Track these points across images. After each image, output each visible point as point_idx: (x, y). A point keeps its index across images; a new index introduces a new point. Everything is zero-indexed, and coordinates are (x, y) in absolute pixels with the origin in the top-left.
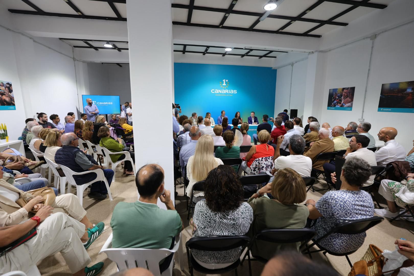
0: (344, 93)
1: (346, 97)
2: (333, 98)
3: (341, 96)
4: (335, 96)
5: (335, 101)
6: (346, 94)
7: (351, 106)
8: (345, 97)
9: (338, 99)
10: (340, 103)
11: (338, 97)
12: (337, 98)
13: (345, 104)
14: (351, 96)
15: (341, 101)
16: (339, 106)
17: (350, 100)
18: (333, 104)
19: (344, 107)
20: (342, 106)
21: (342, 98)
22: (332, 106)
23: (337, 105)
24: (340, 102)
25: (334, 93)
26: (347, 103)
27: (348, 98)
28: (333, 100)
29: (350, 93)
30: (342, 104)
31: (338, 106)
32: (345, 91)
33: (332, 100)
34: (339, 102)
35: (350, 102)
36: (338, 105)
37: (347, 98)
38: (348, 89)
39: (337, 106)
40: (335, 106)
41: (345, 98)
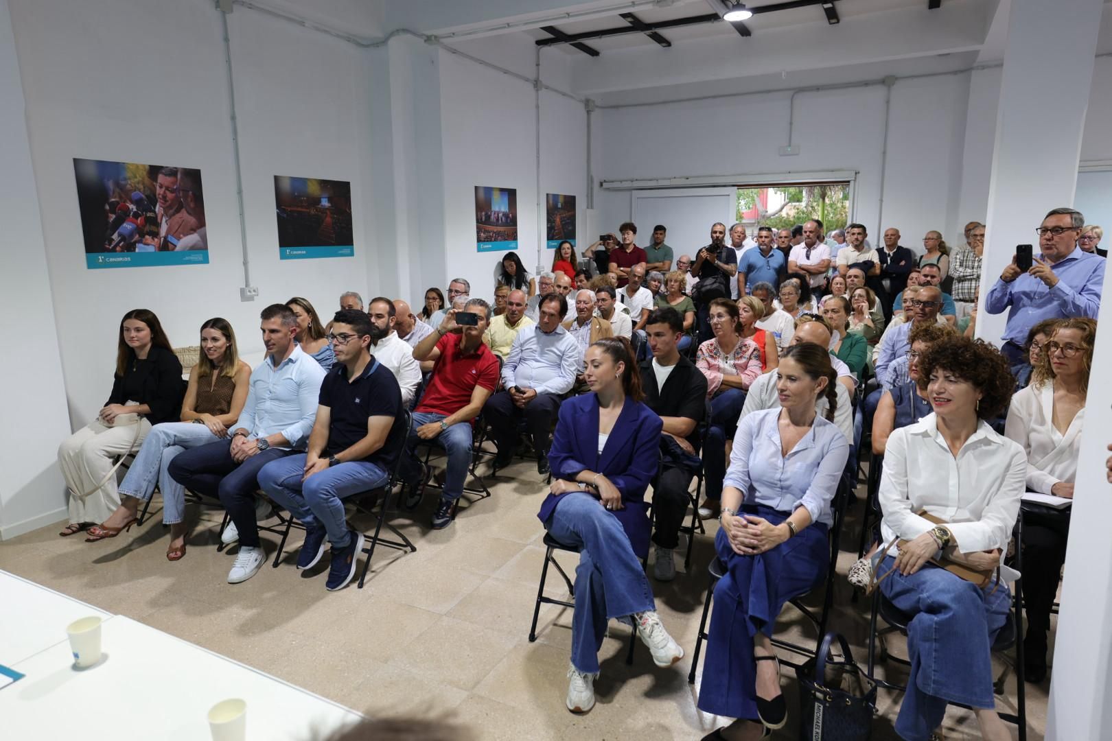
0: (159, 191)
1: (174, 208)
2: (107, 207)
3: (152, 200)
4: (121, 197)
5: (127, 226)
6: (170, 195)
7: (201, 244)
8: (170, 207)
9: (136, 215)
10: (155, 235)
11: (138, 202)
12: (132, 207)
13: (179, 239)
14: (192, 205)
15: (155, 222)
16: (151, 249)
17: (192, 220)
18: (115, 236)
19: (177, 249)
20: (165, 246)
21: (158, 209)
22: (114, 250)
23: (140, 242)
24: (153, 228)
25: (110, 185)
26: (185, 235)
27: (184, 214)
28: (112, 217)
29: (185, 191)
30: (165, 238)
31: (148, 247)
32: (161, 178)
33: (107, 217)
34: (147, 228)
35: (193, 230)
36: (148, 245)
37: (178, 211)
38: (173, 172)
39: (140, 248)
40: (129, 247)
41: (171, 212)
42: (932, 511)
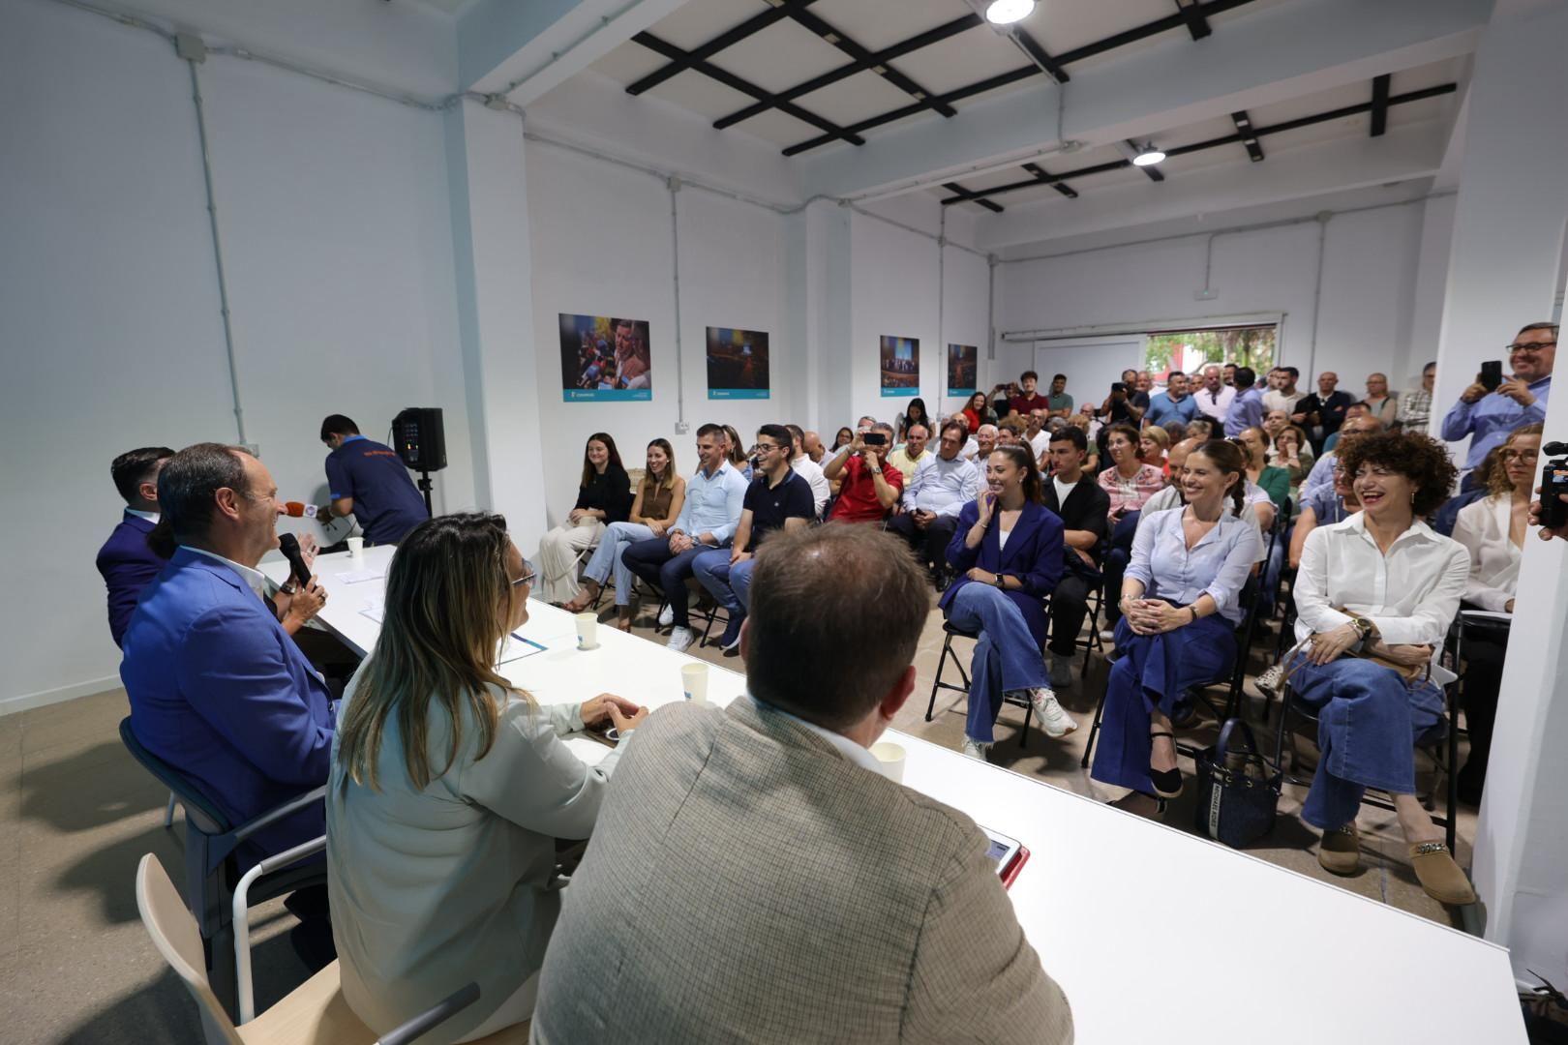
0: (618, 340)
1: (628, 353)
2: (580, 352)
3: (612, 347)
4: (590, 344)
5: (593, 368)
6: (625, 343)
7: (647, 384)
8: (625, 353)
9: (600, 359)
10: (613, 375)
11: (601, 349)
12: (598, 352)
13: (630, 379)
14: (641, 351)
15: (612, 365)
16: (609, 387)
17: (641, 364)
18: (584, 376)
19: (629, 387)
20: (620, 386)
21: (616, 354)
22: (582, 387)
23: (601, 381)
24: (612, 370)
25: (583, 334)
26: (635, 376)
27: (635, 359)
28: (583, 360)
29: (637, 339)
30: (620, 378)
31: (606, 386)
32: (620, 329)
33: (579, 360)
34: (607, 371)
35: (641, 372)
36: (607, 383)
37: (630, 356)
38: (628, 324)
39: (601, 386)
40: (594, 385)
41: (626, 356)
42: (1354, 609)
